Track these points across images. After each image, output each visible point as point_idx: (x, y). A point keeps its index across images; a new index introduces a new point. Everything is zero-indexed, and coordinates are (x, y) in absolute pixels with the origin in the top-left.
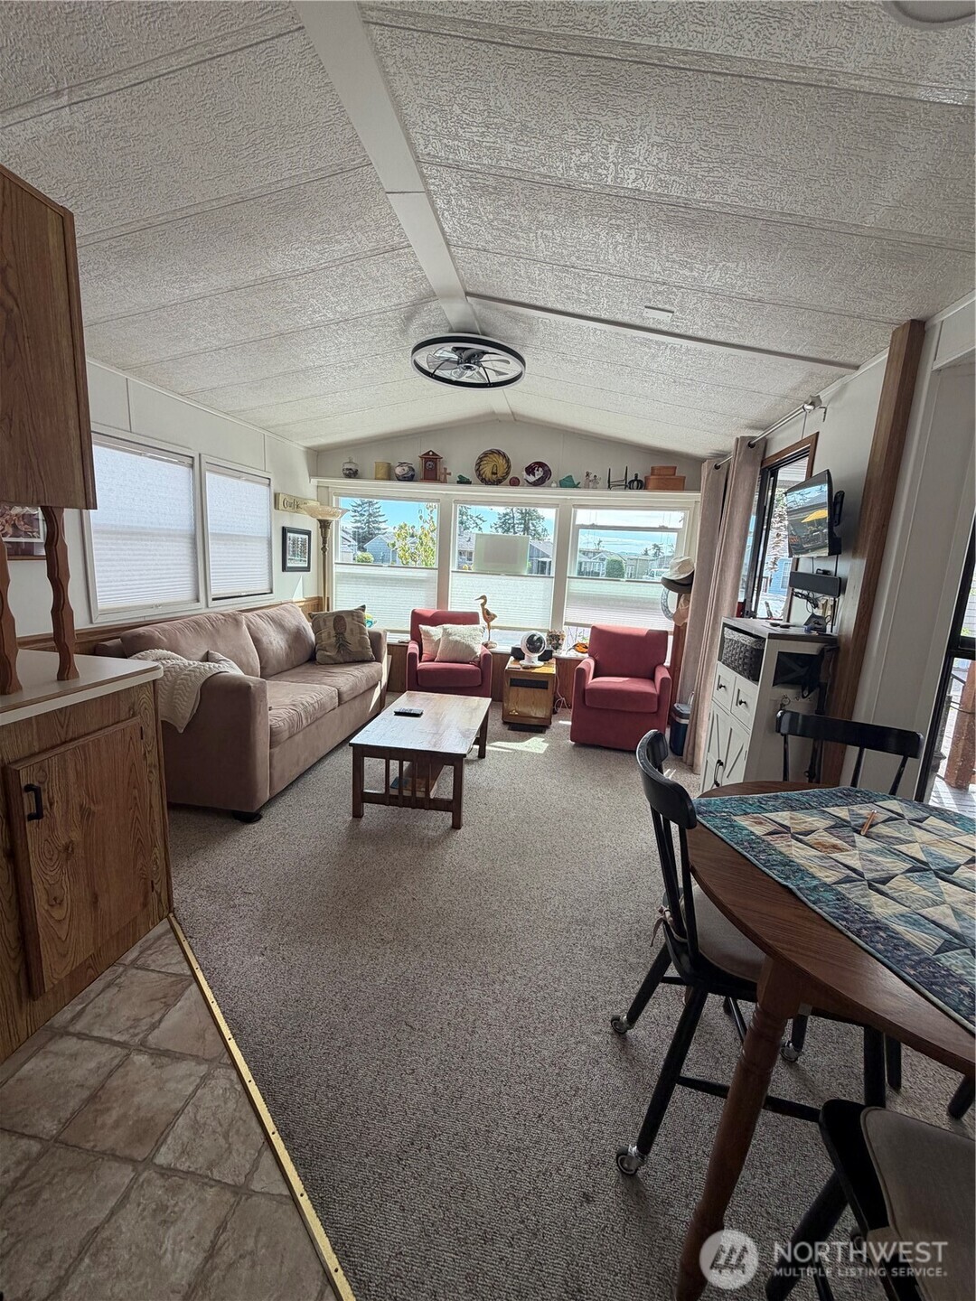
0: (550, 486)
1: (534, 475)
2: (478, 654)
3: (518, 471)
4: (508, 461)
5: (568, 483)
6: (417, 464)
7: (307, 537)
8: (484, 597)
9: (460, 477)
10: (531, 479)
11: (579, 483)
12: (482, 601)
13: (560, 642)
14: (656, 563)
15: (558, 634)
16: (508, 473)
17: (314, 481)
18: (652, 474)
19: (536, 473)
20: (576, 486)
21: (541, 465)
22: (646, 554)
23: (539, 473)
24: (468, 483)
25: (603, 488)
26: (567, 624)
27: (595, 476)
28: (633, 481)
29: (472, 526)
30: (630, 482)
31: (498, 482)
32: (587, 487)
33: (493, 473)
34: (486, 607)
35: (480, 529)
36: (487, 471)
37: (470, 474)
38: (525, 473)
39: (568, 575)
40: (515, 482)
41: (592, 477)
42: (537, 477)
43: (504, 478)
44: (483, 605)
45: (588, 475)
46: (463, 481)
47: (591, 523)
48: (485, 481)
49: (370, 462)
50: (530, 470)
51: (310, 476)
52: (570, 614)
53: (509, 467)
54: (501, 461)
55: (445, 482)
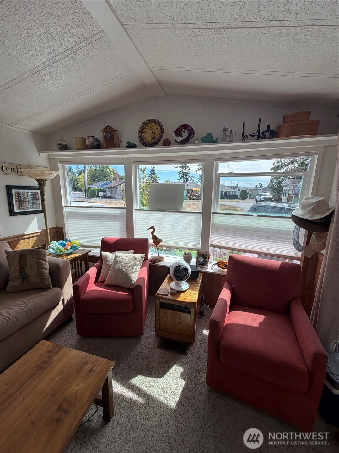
0: (193, 143)
1: (182, 136)
2: (133, 282)
3: (169, 133)
4: (161, 127)
5: (208, 139)
6: (100, 136)
7: (39, 191)
8: (152, 228)
9: (128, 143)
10: (179, 139)
11: (217, 139)
12: (152, 230)
13: (207, 259)
14: (261, 191)
15: (205, 253)
16: (161, 136)
17: (44, 155)
18: (284, 122)
19: (183, 134)
20: (215, 141)
21: (185, 126)
22: (256, 187)
23: (185, 135)
24: (134, 146)
25: (238, 141)
26: (212, 246)
27: (231, 131)
28: (265, 132)
29: (190, 180)
30: (263, 133)
31: (154, 144)
32: (224, 141)
33: (153, 138)
34: (155, 234)
35: (193, 181)
36: (148, 137)
37: (135, 140)
38: (174, 135)
39: (212, 211)
40: (167, 143)
41: (228, 132)
42: (184, 137)
43: (159, 140)
44: (152, 233)
45: (224, 130)
46: (131, 145)
47: (229, 172)
48: (145, 144)
49: (71, 139)
50: (178, 132)
51: (38, 151)
52: (214, 239)
53: (162, 131)
54: (156, 127)
55: (119, 147)
